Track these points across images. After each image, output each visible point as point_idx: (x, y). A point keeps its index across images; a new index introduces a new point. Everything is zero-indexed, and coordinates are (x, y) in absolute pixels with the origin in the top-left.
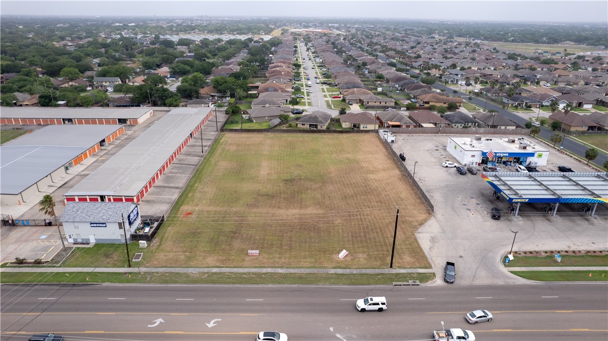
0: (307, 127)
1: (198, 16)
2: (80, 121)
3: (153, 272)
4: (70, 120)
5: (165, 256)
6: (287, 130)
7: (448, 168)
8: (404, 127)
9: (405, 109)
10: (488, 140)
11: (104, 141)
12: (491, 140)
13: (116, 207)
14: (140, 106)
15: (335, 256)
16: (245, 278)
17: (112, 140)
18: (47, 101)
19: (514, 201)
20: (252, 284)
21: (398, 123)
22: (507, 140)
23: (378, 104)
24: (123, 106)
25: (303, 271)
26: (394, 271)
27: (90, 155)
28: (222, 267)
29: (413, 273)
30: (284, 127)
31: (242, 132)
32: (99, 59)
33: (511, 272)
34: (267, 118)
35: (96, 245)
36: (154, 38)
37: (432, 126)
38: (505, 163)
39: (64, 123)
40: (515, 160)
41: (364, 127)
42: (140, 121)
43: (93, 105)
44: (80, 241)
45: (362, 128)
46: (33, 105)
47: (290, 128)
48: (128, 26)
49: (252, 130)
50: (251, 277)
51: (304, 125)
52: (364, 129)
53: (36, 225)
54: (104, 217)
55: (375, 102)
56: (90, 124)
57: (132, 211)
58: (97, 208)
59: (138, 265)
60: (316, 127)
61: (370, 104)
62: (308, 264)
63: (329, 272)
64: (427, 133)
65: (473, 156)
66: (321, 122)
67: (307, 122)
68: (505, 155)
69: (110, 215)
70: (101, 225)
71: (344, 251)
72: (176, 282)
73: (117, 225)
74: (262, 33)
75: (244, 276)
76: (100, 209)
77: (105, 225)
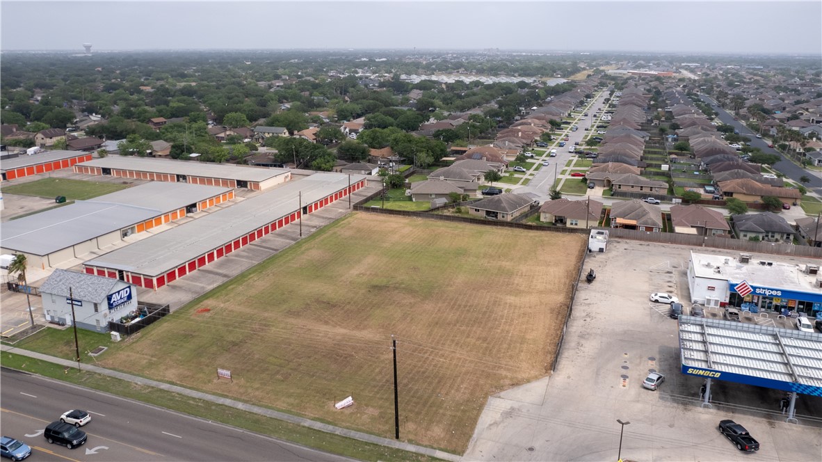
0: (482, 214)
1: (485, 50)
2: (195, 179)
3: (95, 373)
4: (184, 177)
5: (128, 356)
6: (453, 217)
7: (658, 304)
8: (642, 229)
9: (680, 201)
10: (763, 263)
11: (194, 205)
12: (770, 264)
14: (283, 167)
15: (331, 403)
16: (189, 404)
17: (208, 207)
18: (178, 152)
19: (690, 371)
20: (189, 414)
21: (633, 222)
22: (803, 267)
23: (637, 190)
24: (264, 165)
26: (396, 445)
27: (165, 222)
28: (176, 384)
29: (423, 456)
30: (449, 212)
31: (382, 213)
32: (291, 104)
36: (393, 78)
37: (694, 231)
38: (777, 308)
39: (178, 180)
40: (802, 307)
41: (572, 224)
42: (263, 186)
43: (228, 161)
44: (56, 320)
45: (568, 225)
46: (166, 156)
47: (457, 215)
48: (375, 61)
50: (197, 406)
51: (478, 211)
52: (572, 226)
53: (36, 295)
54: (82, 293)
55: (633, 186)
56: (205, 184)
57: (119, 292)
59: (89, 360)
60: (496, 216)
61: (623, 189)
62: (283, 406)
63: (302, 424)
64: (681, 243)
65: (711, 289)
66: (504, 209)
67: (484, 206)
68: (774, 293)
69: (89, 292)
70: (77, 303)
71: (350, 398)
72: (107, 391)
73: (93, 306)
74: (558, 74)
75: (191, 402)
77: (80, 304)
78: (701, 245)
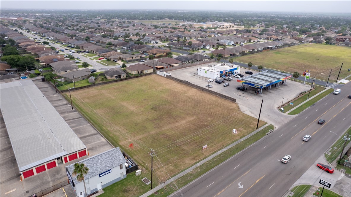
0: (114, 78)
3: (171, 183)
13: (111, 155)
15: (233, 134)
19: (263, 87)
20: (224, 161)
21: (161, 67)
25: (232, 145)
30: (100, 81)
33: (288, 114)
34: (80, 78)
35: (104, 189)
37: (177, 64)
49: (83, 87)
51: (112, 77)
52: (146, 73)
54: (108, 165)
55: (130, 58)
58: (97, 162)
60: (121, 77)
65: (217, 74)
69: (112, 162)
70: (108, 172)
72: (191, 181)
73: (119, 167)
76: (99, 161)
77: (110, 171)
78: (182, 68)
